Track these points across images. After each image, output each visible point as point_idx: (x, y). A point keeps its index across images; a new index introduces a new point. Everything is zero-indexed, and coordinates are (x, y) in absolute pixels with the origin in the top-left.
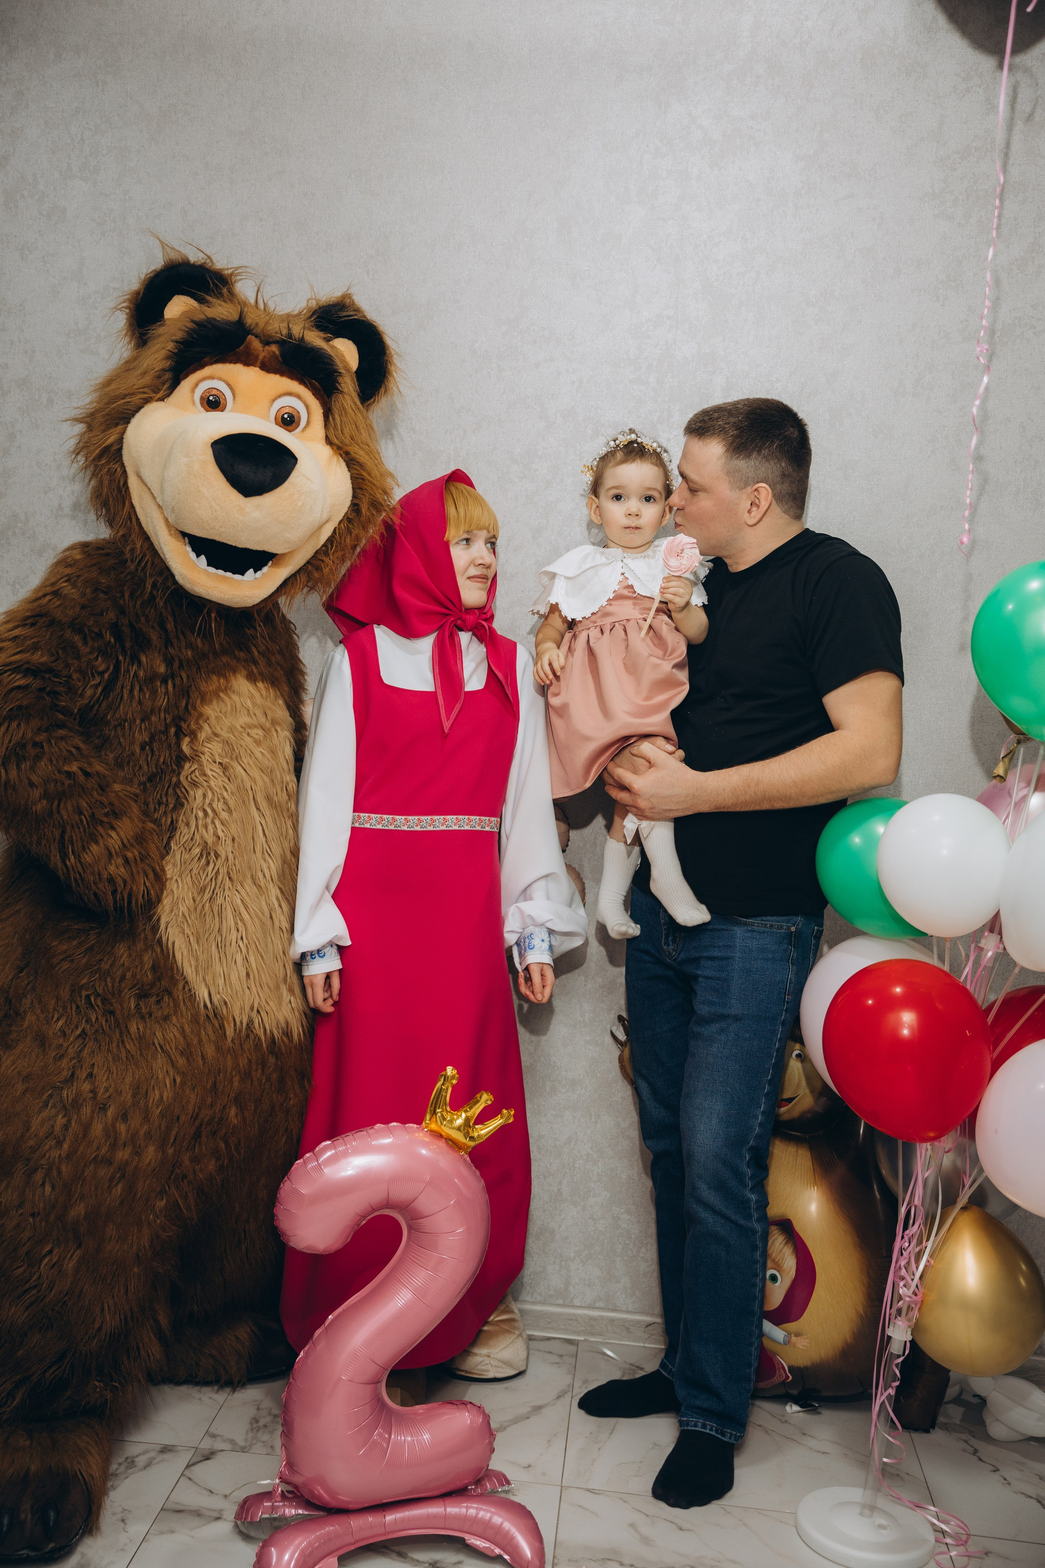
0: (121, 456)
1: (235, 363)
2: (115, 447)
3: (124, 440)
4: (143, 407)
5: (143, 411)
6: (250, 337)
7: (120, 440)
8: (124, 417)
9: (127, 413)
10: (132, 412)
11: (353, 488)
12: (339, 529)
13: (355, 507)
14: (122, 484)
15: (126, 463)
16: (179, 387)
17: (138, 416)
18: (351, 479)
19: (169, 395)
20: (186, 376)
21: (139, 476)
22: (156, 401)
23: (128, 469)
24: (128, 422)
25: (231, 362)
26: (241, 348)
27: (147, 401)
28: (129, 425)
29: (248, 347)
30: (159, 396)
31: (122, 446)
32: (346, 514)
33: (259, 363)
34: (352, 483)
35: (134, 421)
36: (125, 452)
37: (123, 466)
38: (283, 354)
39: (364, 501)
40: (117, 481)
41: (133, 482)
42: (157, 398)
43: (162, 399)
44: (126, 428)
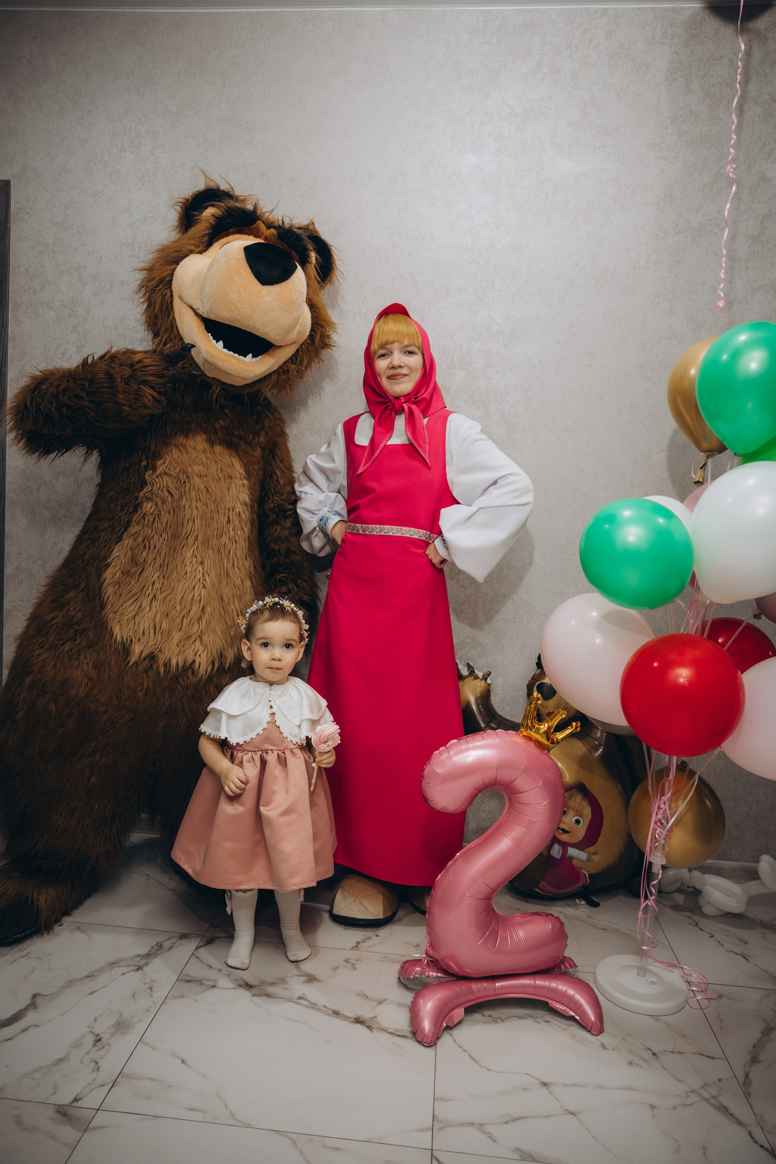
0: (171, 285)
1: (249, 235)
2: (167, 279)
3: (174, 275)
4: (188, 255)
5: (188, 258)
6: (259, 222)
7: (172, 275)
8: (177, 262)
9: (178, 259)
10: (180, 258)
11: (312, 324)
12: (301, 348)
13: (311, 336)
14: (169, 302)
15: (173, 290)
16: (211, 247)
17: (184, 260)
18: (311, 318)
19: (205, 251)
20: (218, 240)
21: (180, 298)
22: (197, 253)
23: (174, 294)
24: (178, 264)
25: (246, 234)
26: (254, 226)
27: (191, 252)
28: (179, 266)
29: (258, 226)
30: (198, 250)
31: (172, 279)
32: (306, 340)
33: (263, 236)
34: (312, 321)
35: (181, 263)
36: (174, 283)
37: (171, 291)
38: (278, 234)
39: (317, 333)
40: (166, 300)
41: (177, 302)
42: (197, 251)
43: (200, 253)
44: (176, 267)
